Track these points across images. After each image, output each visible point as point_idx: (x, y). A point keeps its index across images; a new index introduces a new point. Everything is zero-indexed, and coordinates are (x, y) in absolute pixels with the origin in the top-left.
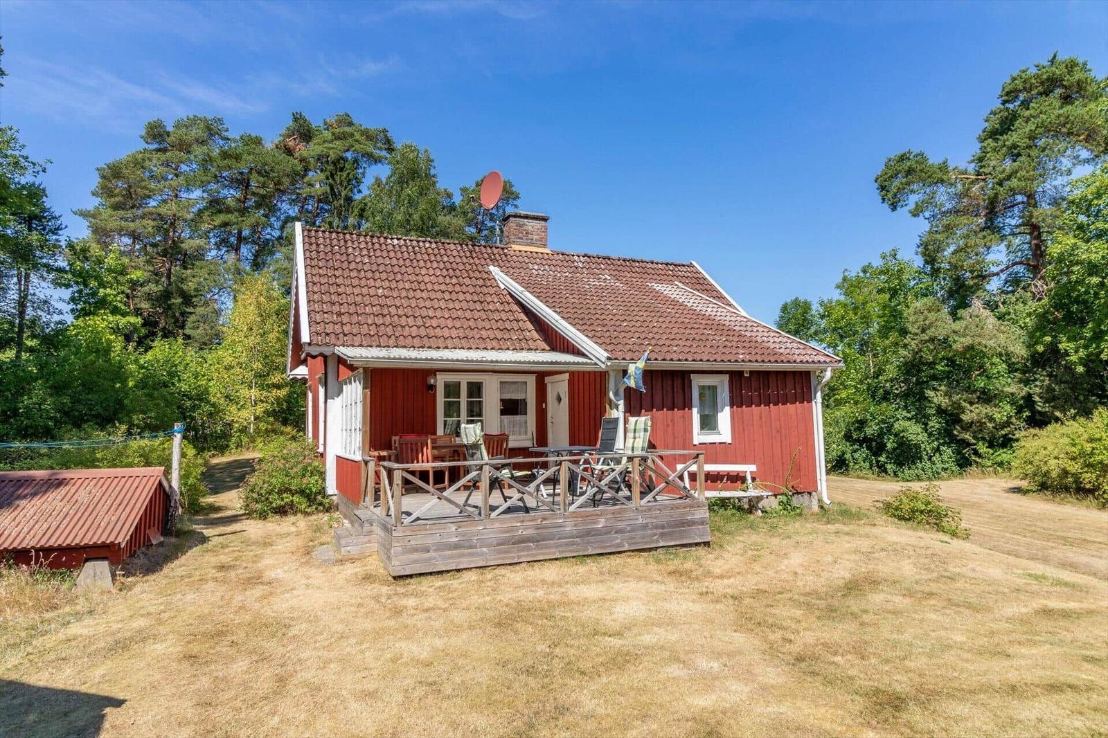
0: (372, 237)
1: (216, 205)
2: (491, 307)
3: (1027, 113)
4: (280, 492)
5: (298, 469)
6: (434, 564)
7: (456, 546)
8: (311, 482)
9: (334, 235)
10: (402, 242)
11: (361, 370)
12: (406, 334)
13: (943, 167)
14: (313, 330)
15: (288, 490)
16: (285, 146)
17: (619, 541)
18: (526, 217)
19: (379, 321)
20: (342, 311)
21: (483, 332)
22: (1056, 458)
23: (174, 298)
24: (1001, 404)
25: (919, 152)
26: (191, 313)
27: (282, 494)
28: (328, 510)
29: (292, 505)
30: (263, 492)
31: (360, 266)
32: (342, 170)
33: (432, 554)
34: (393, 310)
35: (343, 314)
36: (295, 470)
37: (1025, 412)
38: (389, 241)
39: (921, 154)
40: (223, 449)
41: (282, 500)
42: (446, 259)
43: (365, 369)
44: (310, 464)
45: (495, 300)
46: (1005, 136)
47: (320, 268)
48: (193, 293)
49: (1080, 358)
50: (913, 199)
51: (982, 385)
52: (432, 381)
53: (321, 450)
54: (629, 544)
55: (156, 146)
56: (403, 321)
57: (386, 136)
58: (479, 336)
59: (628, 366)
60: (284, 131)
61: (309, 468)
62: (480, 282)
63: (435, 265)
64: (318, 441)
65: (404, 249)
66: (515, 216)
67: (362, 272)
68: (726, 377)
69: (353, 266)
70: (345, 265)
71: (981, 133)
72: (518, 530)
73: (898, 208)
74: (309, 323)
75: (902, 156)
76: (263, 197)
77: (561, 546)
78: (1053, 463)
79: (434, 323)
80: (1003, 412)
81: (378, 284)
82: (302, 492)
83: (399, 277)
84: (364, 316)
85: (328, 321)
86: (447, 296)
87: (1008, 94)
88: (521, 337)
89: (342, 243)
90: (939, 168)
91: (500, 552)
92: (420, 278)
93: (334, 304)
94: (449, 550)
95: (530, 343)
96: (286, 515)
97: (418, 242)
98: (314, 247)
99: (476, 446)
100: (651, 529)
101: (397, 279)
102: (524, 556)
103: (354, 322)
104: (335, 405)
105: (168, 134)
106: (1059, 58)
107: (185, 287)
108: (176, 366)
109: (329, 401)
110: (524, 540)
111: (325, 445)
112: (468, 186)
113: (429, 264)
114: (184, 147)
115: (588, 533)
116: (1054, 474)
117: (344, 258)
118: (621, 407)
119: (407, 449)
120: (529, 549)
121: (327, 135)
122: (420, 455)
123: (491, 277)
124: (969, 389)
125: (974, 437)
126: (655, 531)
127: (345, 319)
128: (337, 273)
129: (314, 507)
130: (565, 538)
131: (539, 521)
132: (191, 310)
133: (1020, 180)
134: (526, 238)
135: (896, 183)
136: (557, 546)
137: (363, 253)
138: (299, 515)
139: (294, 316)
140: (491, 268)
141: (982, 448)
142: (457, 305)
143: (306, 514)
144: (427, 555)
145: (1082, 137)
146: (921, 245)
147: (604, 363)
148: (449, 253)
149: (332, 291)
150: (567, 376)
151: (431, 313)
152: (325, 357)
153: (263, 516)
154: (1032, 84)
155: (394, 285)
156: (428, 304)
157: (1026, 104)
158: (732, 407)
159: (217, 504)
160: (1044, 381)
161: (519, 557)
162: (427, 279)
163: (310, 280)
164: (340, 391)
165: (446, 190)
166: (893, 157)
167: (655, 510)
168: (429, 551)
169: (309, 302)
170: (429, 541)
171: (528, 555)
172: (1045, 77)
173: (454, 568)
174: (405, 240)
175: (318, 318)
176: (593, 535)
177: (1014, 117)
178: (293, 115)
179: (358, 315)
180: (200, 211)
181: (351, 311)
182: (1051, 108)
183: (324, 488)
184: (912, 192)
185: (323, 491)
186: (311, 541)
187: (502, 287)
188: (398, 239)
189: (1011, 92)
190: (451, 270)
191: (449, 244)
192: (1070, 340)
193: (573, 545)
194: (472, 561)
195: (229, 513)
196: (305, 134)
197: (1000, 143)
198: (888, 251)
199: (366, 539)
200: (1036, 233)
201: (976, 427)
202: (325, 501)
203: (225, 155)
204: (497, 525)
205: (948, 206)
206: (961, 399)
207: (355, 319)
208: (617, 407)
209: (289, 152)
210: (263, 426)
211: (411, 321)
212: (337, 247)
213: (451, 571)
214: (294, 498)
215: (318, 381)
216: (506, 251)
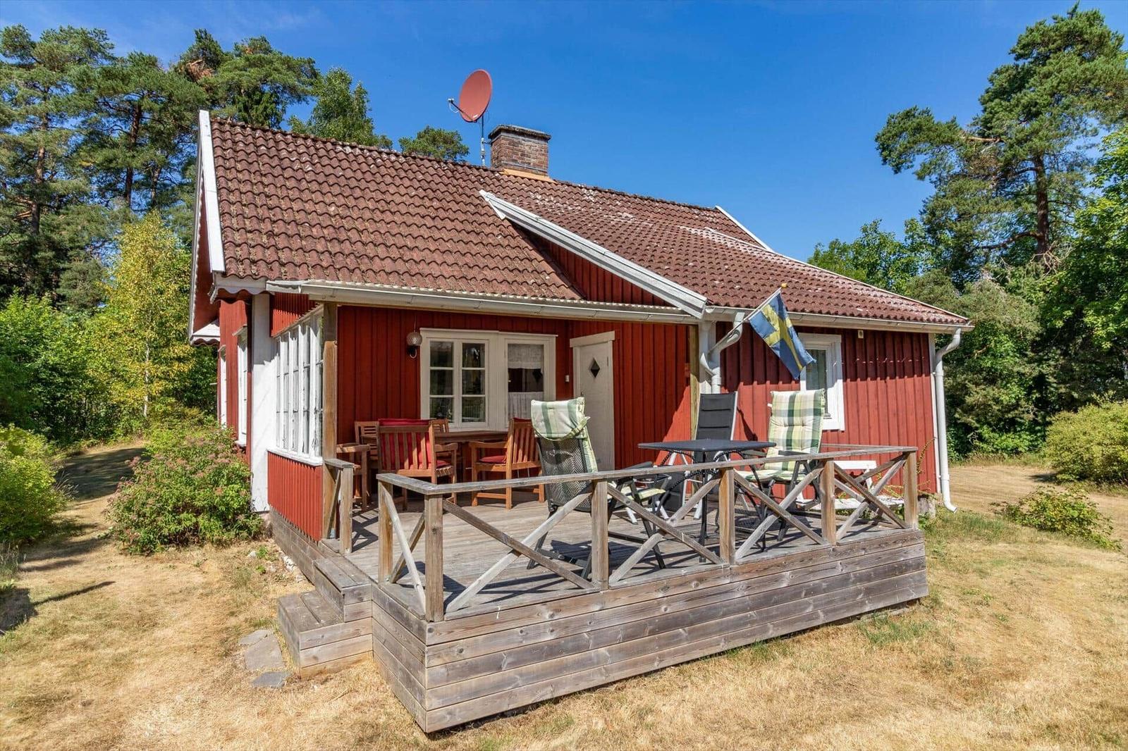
0: (314, 140)
1: (96, 138)
2: (491, 241)
3: (1045, 69)
4: (176, 510)
5: (208, 472)
6: (510, 695)
7: (552, 651)
8: (227, 492)
9: (258, 133)
10: (358, 151)
11: (320, 309)
12: (376, 268)
13: (952, 126)
14: (230, 253)
15: (187, 507)
16: (187, 70)
17: (810, 610)
18: (522, 133)
19: (335, 248)
20: (276, 230)
21: (487, 272)
22: (1099, 444)
23: (42, 251)
24: (1009, 385)
25: (925, 109)
26: (64, 269)
27: (179, 513)
28: (255, 537)
29: (195, 529)
30: (147, 510)
31: (299, 175)
32: (258, 102)
33: (508, 673)
34: (354, 236)
35: (278, 235)
36: (200, 474)
37: (1035, 393)
38: (340, 148)
39: (927, 112)
40: (105, 437)
41: (180, 523)
42: (420, 177)
43: (328, 305)
44: (225, 466)
45: (496, 232)
46: (1018, 94)
47: (238, 171)
48: (68, 245)
49: (1108, 334)
50: (919, 160)
51: (989, 365)
52: (415, 341)
53: (242, 441)
54: (826, 613)
55: (16, 61)
56: (370, 250)
57: (312, 67)
58: (481, 277)
59: (734, 316)
60: (185, 52)
61: (225, 472)
62: (472, 209)
63: (407, 183)
64: (237, 429)
65: (361, 159)
66: (508, 131)
67: (304, 182)
68: (838, 339)
69: (288, 173)
70: (277, 171)
71: (983, 93)
72: (659, 604)
73: (902, 170)
74: (224, 245)
75: (908, 112)
76: (160, 133)
77: (727, 629)
78: (1097, 451)
79: (416, 255)
80: (1009, 393)
81: (328, 199)
82: (213, 509)
83: (358, 193)
84: (310, 240)
85: (253, 243)
86: (429, 222)
87: (1024, 47)
88: (539, 282)
89: (271, 143)
90: (948, 127)
91: (629, 652)
92: (389, 198)
93: (263, 221)
94: (540, 659)
95: (553, 288)
96: (187, 545)
97: (380, 153)
98: (229, 143)
99: (573, 443)
100: (854, 583)
101: (356, 195)
102: (670, 654)
103: (295, 247)
104: (267, 373)
105: (33, 45)
106: (1079, 11)
107: (55, 237)
108: (41, 330)
109: (256, 367)
110: (670, 623)
111: (249, 434)
112: (408, 138)
113: (398, 181)
114: (55, 63)
115: (767, 600)
116: (1097, 462)
117: (275, 162)
118: (717, 379)
119: (393, 444)
120: (676, 640)
121: (240, 62)
122: (415, 452)
123: (484, 204)
124: (971, 369)
125: (978, 421)
126: (859, 586)
127: (282, 242)
128: (266, 181)
129: (233, 533)
130: (734, 612)
131: (693, 584)
132: (66, 265)
133: (1041, 139)
134: (521, 159)
135: (902, 142)
136: (722, 629)
137: (304, 159)
138: (208, 546)
139: (200, 243)
140: (482, 193)
141: (986, 432)
142: (444, 235)
143: (220, 544)
144: (495, 677)
145: (1109, 94)
146: (925, 212)
147: (700, 310)
148: (424, 170)
149: (259, 203)
150: (611, 335)
151: (409, 242)
152: (248, 298)
153: (146, 549)
154: (1050, 37)
155: (351, 202)
156: (404, 230)
157: (1044, 59)
158: (845, 380)
159: (80, 521)
160: (1057, 360)
161: (661, 659)
162: (397, 199)
163: (224, 185)
164: (275, 351)
165: (384, 137)
166: (896, 114)
167: (858, 551)
168: (500, 669)
169: (222, 214)
170: (500, 646)
171: (675, 653)
172: (1065, 29)
173: (549, 697)
174: (361, 149)
175: (238, 238)
176: (776, 603)
177: (1029, 73)
178: (197, 33)
179: (301, 238)
180: (78, 147)
181: (289, 233)
182: (1069, 64)
183: (248, 503)
184: (919, 152)
185: (246, 508)
186: (232, 614)
187: (502, 216)
188: (352, 147)
189: (1028, 45)
190: (429, 190)
191: (422, 159)
192: (1097, 313)
193: (745, 624)
194: (580, 678)
195: (95, 535)
196: (214, 60)
197: (1013, 102)
198: (869, 222)
199: (350, 629)
200: (1043, 203)
201: (981, 411)
202: (252, 523)
203: (108, 74)
204: (624, 600)
205: (957, 169)
206: (965, 379)
207: (296, 243)
208: (709, 378)
209: (192, 77)
210: (159, 407)
211: (381, 251)
212: (263, 148)
213: (543, 703)
214: (200, 519)
215: (235, 341)
216: (497, 175)
